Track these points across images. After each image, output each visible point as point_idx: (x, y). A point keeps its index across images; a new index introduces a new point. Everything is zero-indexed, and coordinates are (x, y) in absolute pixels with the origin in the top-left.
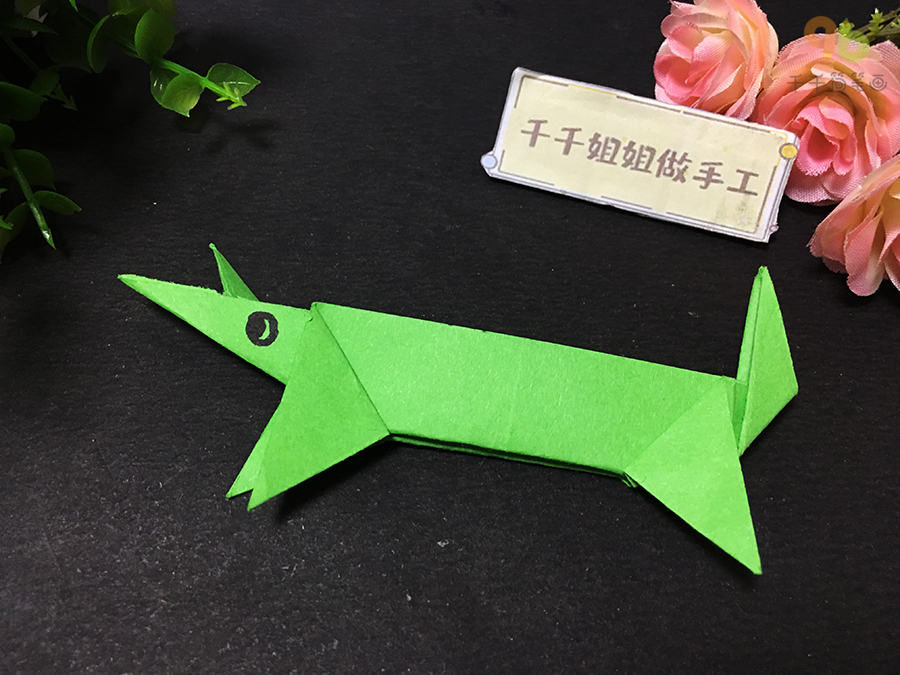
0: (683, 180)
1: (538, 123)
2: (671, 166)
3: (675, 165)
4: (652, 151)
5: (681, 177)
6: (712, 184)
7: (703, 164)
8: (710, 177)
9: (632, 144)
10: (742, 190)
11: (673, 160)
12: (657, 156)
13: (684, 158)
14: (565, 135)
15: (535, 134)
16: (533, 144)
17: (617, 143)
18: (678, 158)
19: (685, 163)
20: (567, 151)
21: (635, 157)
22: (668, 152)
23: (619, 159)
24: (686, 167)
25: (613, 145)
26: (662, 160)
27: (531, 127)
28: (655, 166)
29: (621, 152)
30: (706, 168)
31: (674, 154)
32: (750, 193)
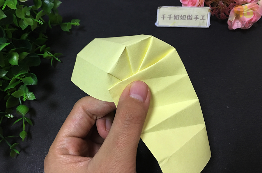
0: (192, 20)
1: (164, 15)
2: (189, 18)
3: (190, 17)
4: (185, 16)
5: (191, 19)
6: (197, 19)
7: (195, 16)
8: (196, 18)
9: (181, 15)
10: (203, 19)
11: (189, 16)
12: (187, 16)
13: (191, 16)
14: (169, 16)
15: (164, 17)
16: (163, 19)
17: (179, 16)
18: (190, 16)
19: (192, 17)
20: (170, 19)
21: (183, 17)
22: (188, 15)
23: (180, 18)
24: (192, 18)
25: (178, 16)
26: (187, 17)
27: (163, 16)
28: (186, 18)
29: (180, 17)
30: (196, 17)
31: (189, 15)
32: (204, 19)
